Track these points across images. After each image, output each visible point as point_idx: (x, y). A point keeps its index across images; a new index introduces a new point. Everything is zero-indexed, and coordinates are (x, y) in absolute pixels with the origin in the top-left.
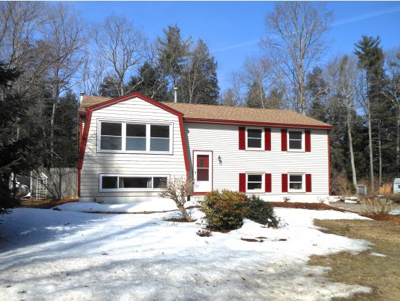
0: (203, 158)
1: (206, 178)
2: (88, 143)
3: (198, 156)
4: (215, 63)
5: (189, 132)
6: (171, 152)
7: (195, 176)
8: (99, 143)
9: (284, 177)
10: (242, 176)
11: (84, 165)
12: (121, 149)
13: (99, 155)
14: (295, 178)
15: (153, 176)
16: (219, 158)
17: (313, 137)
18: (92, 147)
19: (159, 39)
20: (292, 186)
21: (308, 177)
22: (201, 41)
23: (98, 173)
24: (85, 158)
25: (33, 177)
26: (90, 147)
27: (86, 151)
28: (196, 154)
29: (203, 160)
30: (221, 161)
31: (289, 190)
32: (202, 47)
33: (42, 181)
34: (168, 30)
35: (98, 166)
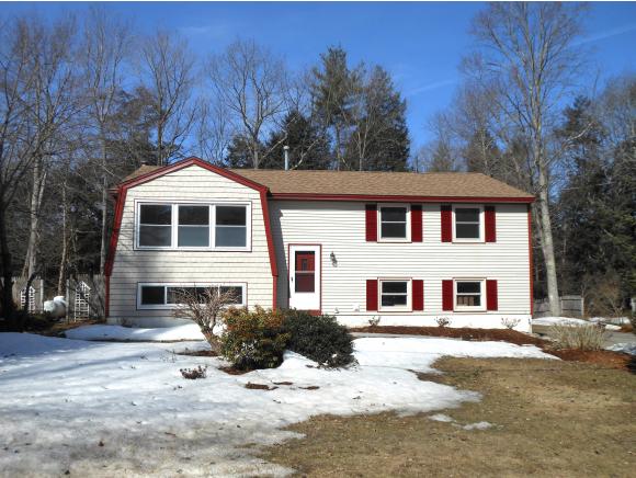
0: (306, 257)
1: (311, 289)
2: (121, 237)
3: (297, 253)
4: (402, 101)
5: (281, 215)
6: (248, 248)
7: (292, 285)
8: (137, 236)
9: (447, 285)
10: (372, 285)
11: (114, 270)
12: (170, 244)
13: (137, 254)
14: (469, 288)
15: (219, 285)
16: (333, 255)
17: (501, 218)
18: (126, 243)
19: (314, 71)
20: (462, 301)
21: (492, 285)
22: (379, 68)
23: (135, 281)
24: (117, 259)
25: (70, 288)
26: (124, 242)
27: (118, 249)
28: (293, 249)
29: (305, 259)
30: (334, 261)
31: (456, 307)
32: (382, 77)
33: (82, 294)
34: (328, 54)
35: (136, 270)
